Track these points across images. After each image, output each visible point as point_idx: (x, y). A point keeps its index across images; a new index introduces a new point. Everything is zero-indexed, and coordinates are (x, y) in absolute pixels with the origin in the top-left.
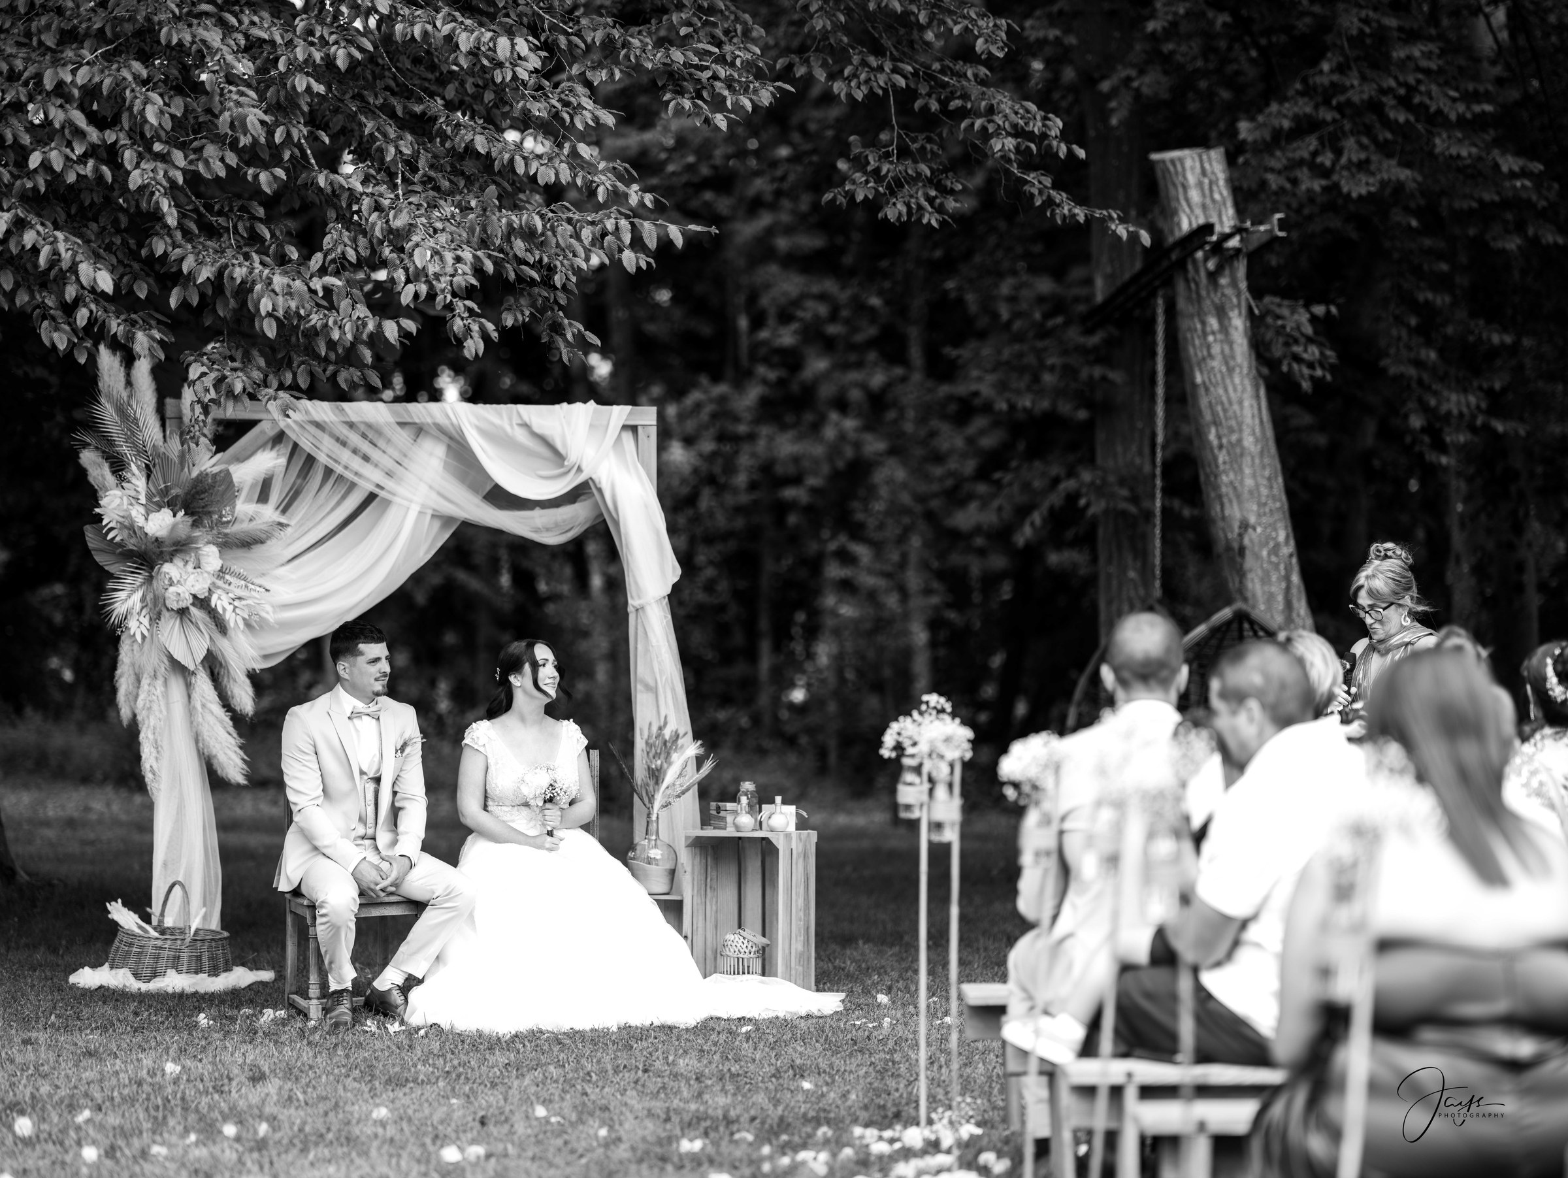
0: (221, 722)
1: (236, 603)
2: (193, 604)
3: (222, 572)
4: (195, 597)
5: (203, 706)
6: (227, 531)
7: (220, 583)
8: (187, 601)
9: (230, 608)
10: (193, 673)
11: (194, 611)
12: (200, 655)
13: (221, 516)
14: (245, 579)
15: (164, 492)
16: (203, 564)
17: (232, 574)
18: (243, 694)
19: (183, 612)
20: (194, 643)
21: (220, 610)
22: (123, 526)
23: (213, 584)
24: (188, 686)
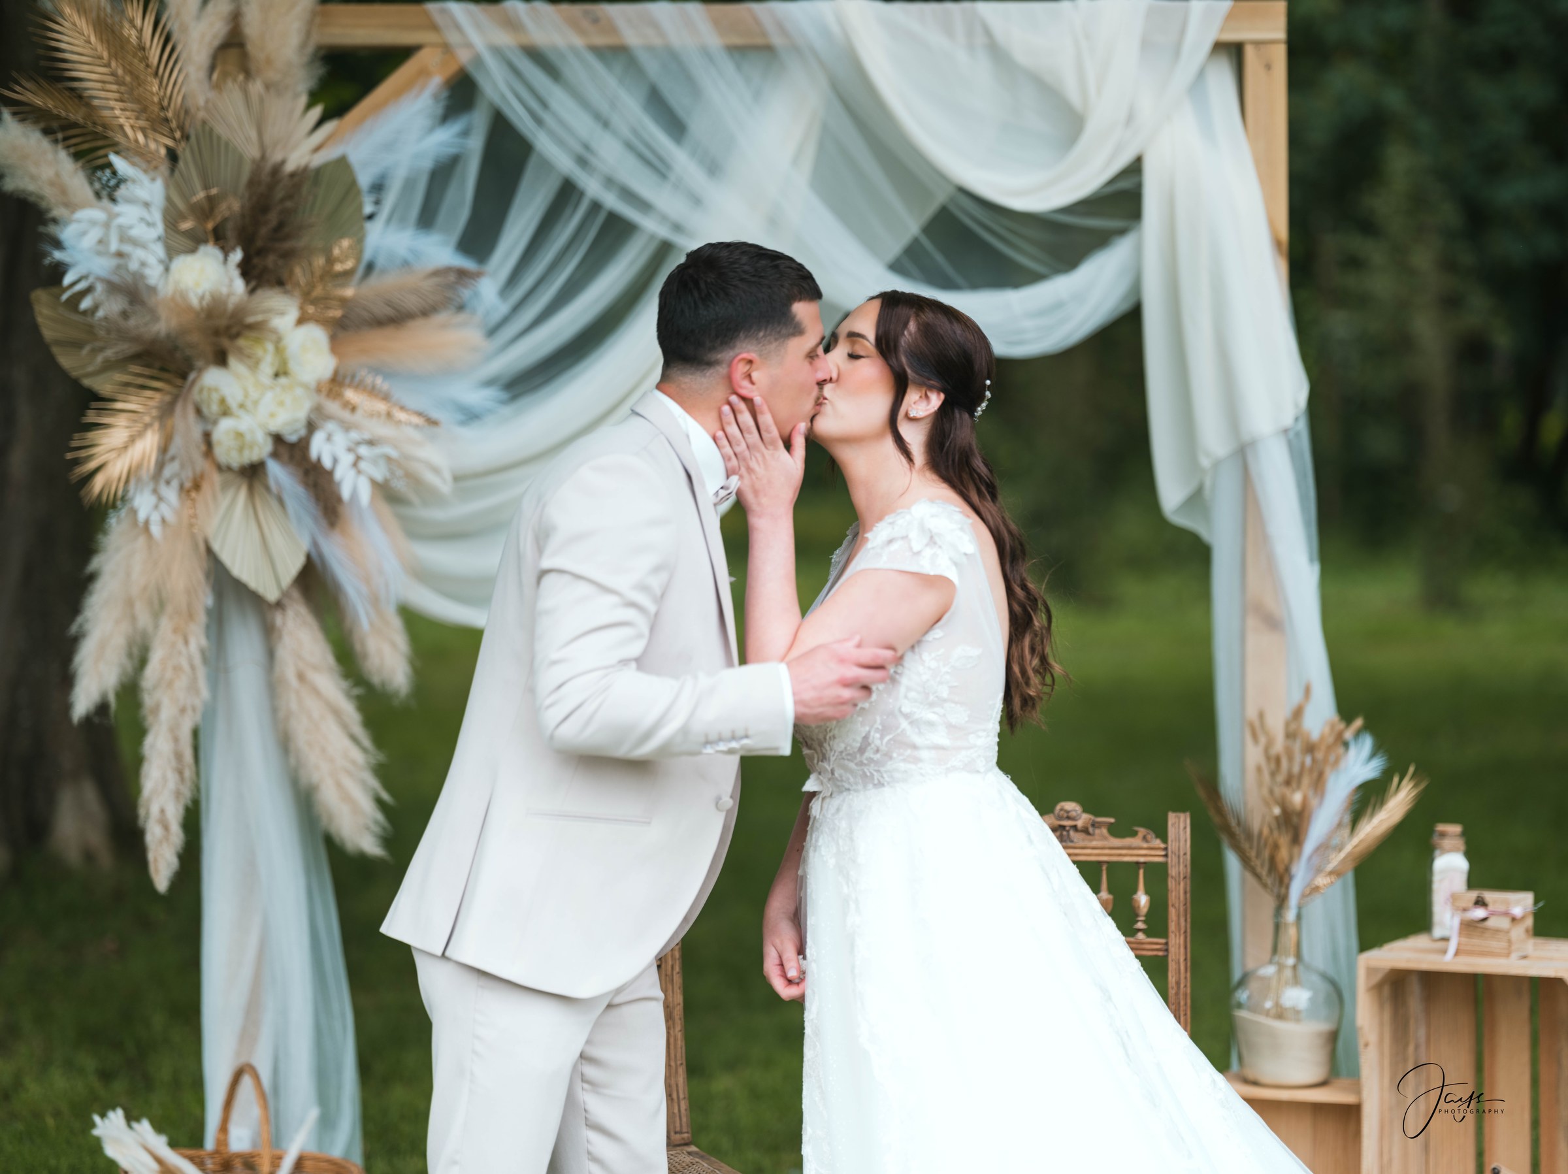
0: (336, 713)
1: (363, 450)
2: (275, 455)
3: (336, 384)
4: (278, 439)
5: (301, 677)
6: (349, 292)
7: (333, 407)
8: (261, 449)
9: (346, 459)
10: (279, 605)
11: (277, 472)
12: (292, 566)
13: (330, 261)
14: (386, 397)
15: (205, 210)
16: (292, 366)
17: (359, 386)
18: (387, 650)
19: (253, 473)
20: (278, 540)
21: (327, 463)
22: (113, 288)
23: (318, 409)
24: (269, 633)
